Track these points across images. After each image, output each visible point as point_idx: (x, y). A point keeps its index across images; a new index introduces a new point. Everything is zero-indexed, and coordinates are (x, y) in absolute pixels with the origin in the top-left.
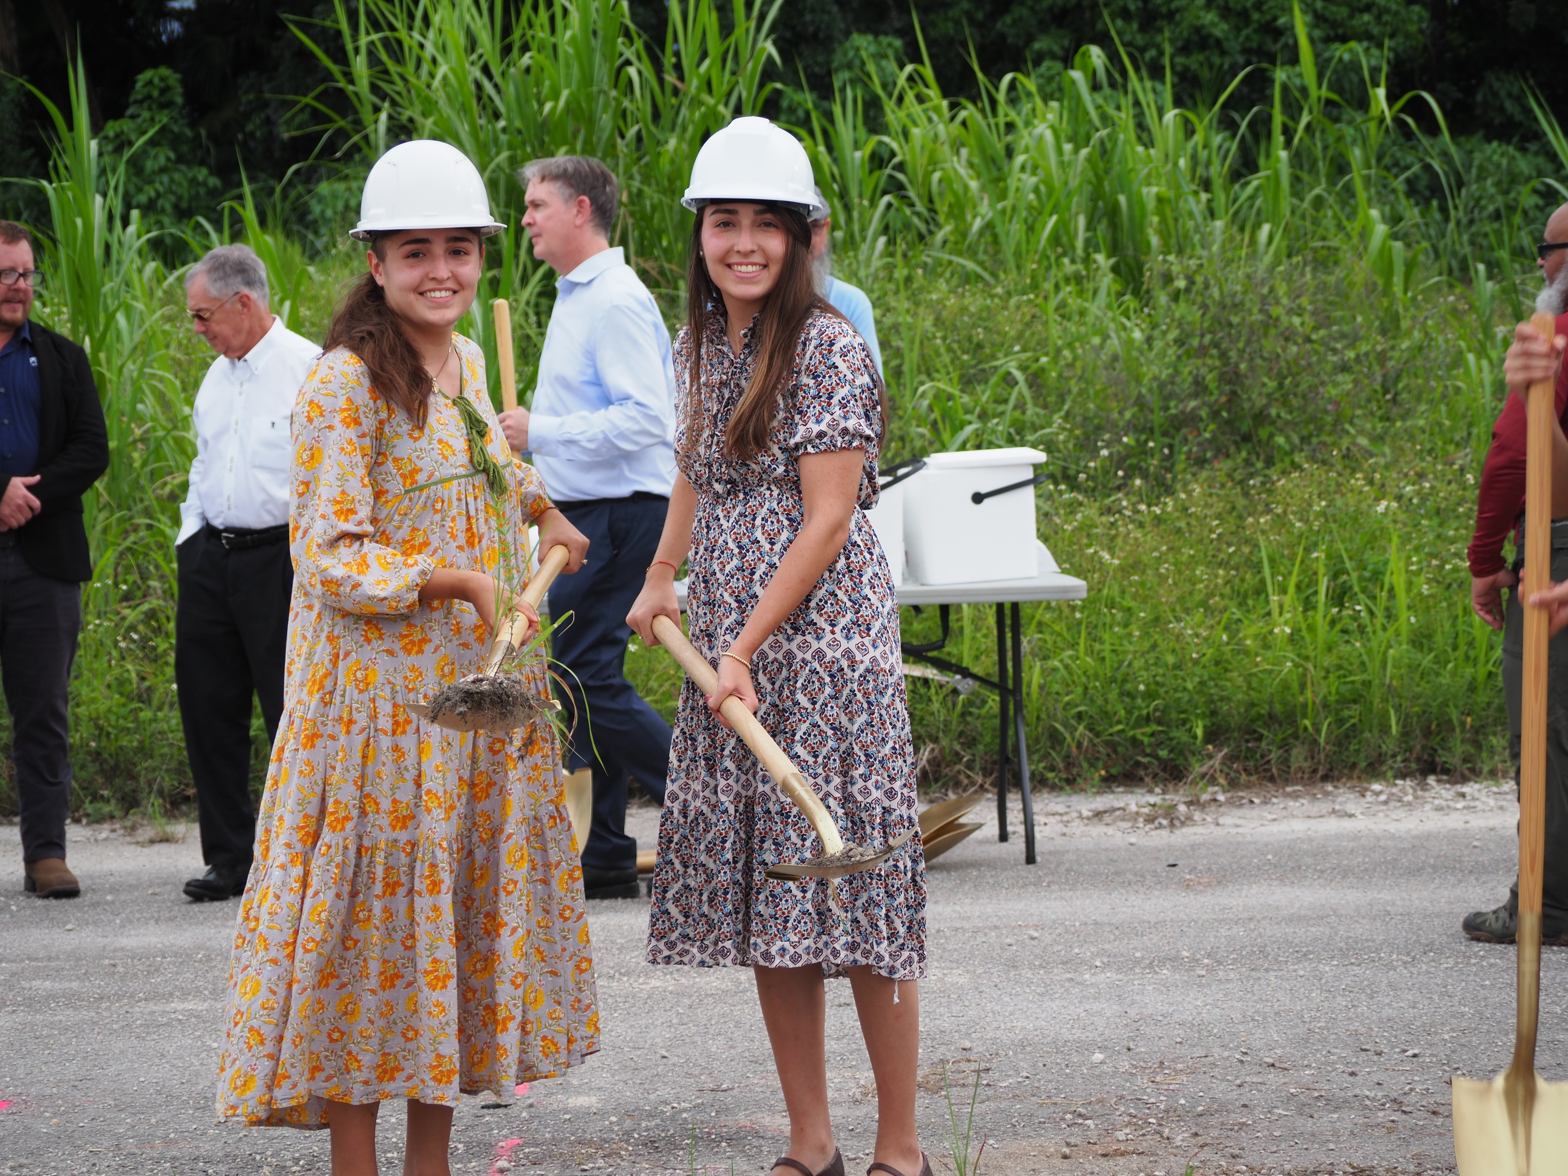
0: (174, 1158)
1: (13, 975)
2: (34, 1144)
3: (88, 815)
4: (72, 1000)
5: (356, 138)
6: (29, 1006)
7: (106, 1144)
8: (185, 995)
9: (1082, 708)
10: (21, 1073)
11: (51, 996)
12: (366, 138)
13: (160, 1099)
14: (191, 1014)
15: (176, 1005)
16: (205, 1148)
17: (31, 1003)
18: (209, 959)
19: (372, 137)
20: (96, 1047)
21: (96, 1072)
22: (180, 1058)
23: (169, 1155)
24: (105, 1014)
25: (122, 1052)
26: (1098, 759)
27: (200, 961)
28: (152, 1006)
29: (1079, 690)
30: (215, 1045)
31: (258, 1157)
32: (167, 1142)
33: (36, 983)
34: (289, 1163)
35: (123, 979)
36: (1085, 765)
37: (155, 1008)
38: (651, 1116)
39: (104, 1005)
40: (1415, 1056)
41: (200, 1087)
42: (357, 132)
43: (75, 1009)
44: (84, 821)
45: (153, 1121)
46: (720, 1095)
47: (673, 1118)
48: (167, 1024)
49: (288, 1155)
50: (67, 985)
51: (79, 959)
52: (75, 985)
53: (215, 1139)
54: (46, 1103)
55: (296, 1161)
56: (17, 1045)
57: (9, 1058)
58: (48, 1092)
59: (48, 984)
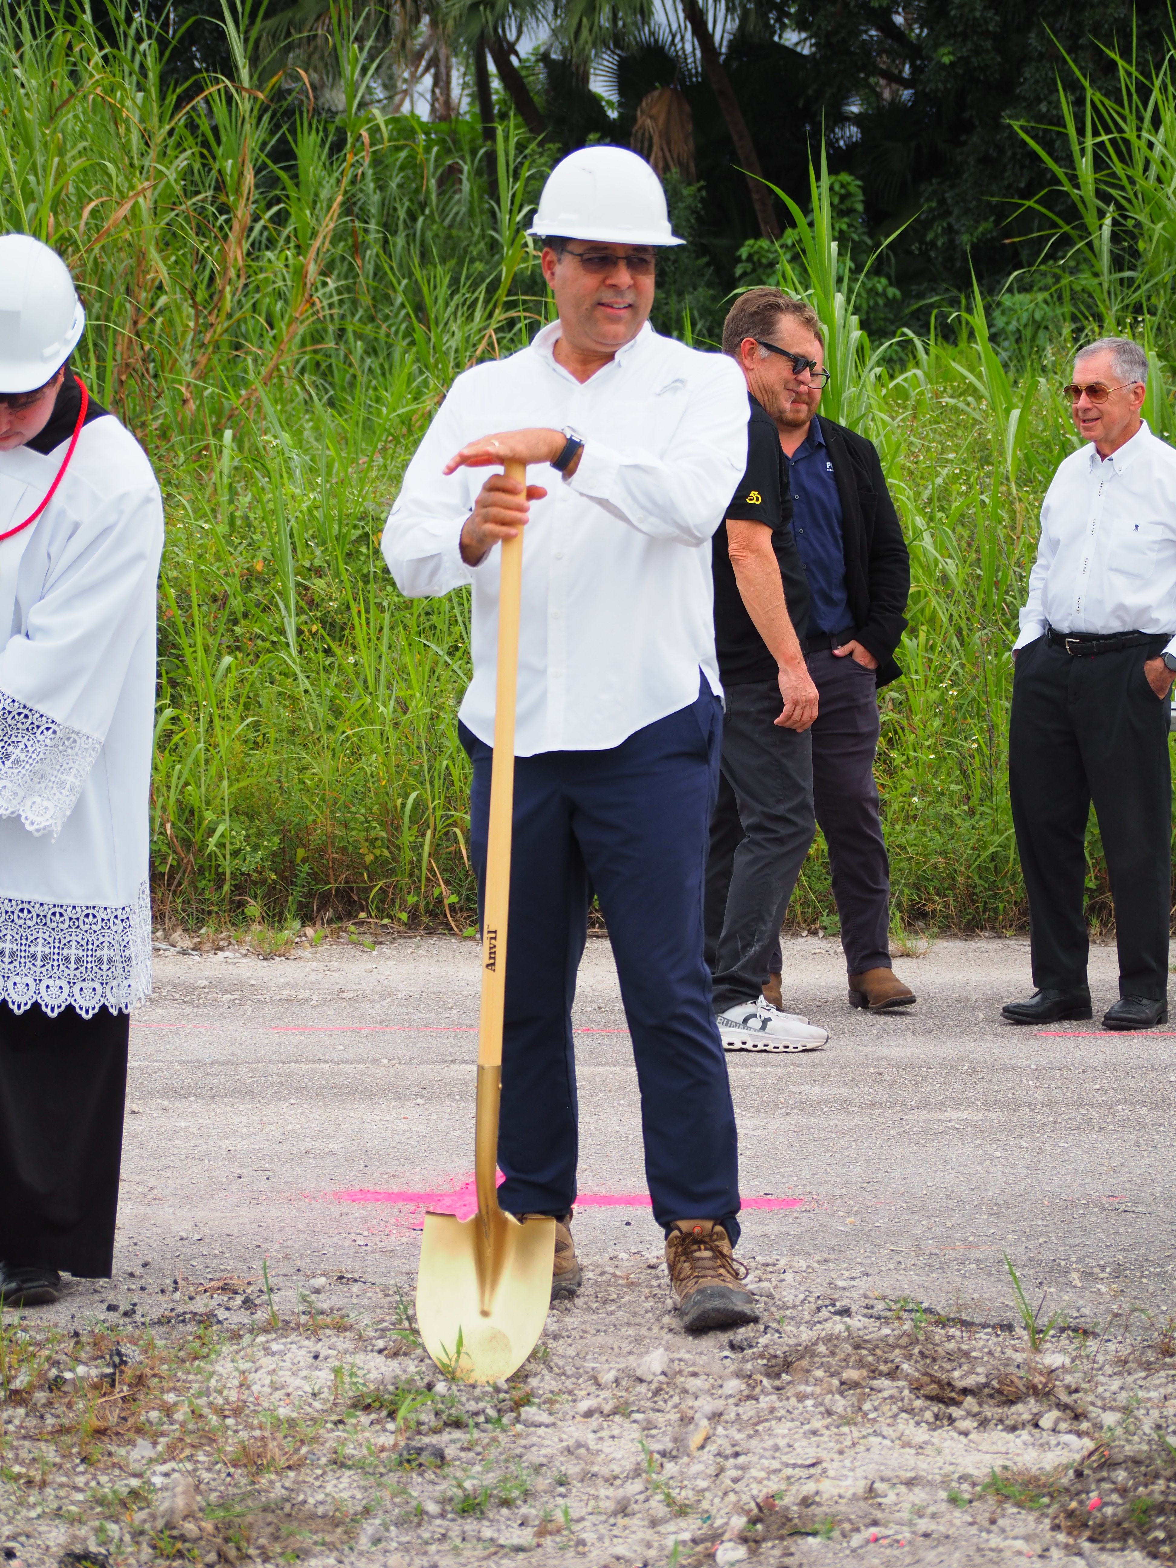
0: (977, 1261)
1: (780, 1079)
2: (834, 1241)
3: (824, 928)
4: (844, 1105)
5: (1081, 244)
6: (802, 1110)
7: (906, 1244)
8: (957, 1105)
10: (806, 1172)
11: (821, 1102)
12: (1091, 242)
13: (952, 1204)
14: (967, 1123)
15: (949, 1114)
16: (1007, 1251)
17: (802, 1106)
18: (975, 1072)
19: (1097, 241)
20: (877, 1151)
21: (880, 1175)
22: (964, 1165)
23: (972, 1257)
24: (880, 1120)
25: (904, 1157)
27: (967, 1073)
28: (925, 1115)
30: (998, 1154)
31: (1063, 1263)
32: (968, 1245)
33: (805, 1088)
34: (1096, 1270)
35: (891, 1086)
37: (930, 1117)
39: (877, 1112)
41: (990, 1194)
42: (1082, 238)
43: (849, 1114)
44: (821, 934)
45: (949, 1224)
48: (944, 1132)
49: (1093, 1263)
50: (836, 1091)
51: (842, 1067)
52: (844, 1091)
53: (1015, 1243)
54: (837, 1202)
55: (1103, 1268)
56: (797, 1147)
57: (791, 1158)
58: (837, 1192)
59: (817, 1089)
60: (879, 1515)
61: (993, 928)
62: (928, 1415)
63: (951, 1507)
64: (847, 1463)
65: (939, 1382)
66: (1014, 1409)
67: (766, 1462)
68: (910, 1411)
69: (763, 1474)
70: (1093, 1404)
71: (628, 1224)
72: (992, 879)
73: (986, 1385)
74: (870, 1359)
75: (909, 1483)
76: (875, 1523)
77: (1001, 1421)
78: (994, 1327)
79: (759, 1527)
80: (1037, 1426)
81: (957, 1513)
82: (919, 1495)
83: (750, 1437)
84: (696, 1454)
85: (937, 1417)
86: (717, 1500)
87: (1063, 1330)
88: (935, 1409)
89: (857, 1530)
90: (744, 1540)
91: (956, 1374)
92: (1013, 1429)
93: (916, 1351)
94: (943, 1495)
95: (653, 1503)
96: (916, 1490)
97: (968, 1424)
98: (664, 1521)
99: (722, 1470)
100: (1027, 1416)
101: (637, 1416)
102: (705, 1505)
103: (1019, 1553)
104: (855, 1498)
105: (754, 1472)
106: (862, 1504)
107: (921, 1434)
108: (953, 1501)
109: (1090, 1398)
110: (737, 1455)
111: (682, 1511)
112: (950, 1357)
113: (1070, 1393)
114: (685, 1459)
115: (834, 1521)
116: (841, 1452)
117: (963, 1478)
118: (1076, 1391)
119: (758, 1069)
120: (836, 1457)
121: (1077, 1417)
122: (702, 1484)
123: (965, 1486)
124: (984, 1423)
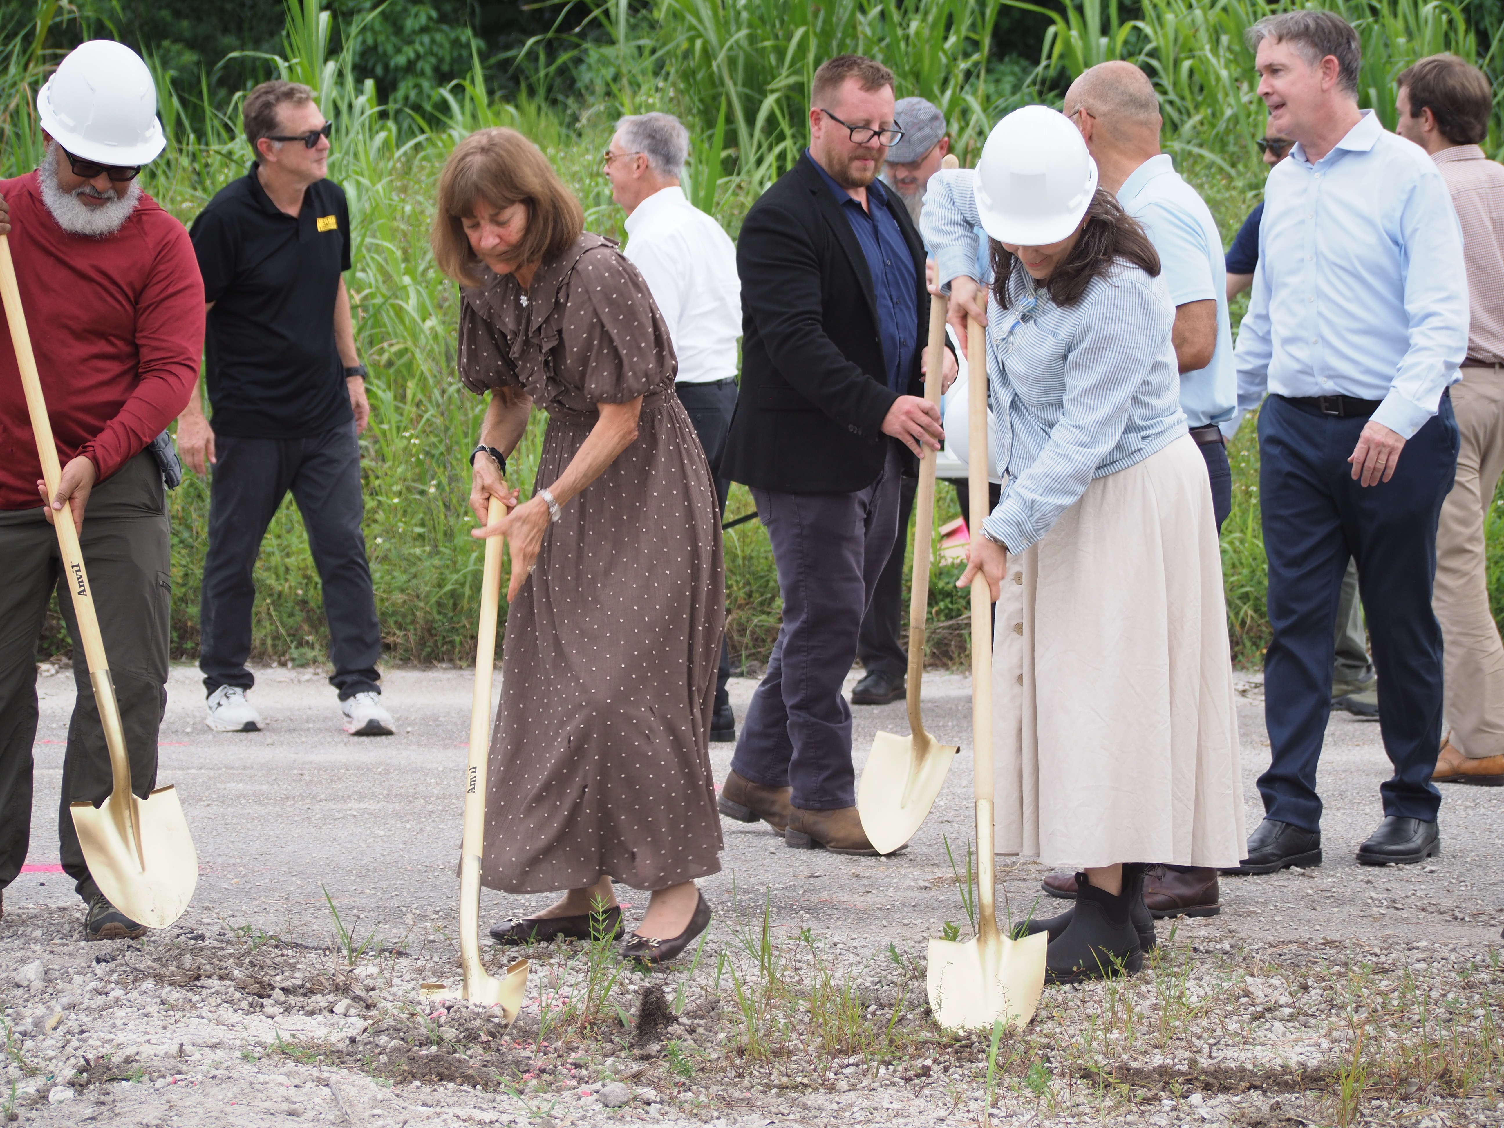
1: (210, 778)
2: (215, 896)
3: (293, 660)
4: (261, 798)
5: (597, 12)
6: (223, 802)
7: (277, 897)
8: (361, 798)
9: (1247, 589)
11: (243, 795)
12: (606, 13)
13: (328, 870)
14: (365, 811)
15: (353, 805)
16: (360, 901)
17: (223, 800)
18: (387, 773)
19: (613, 11)
20: (278, 832)
21: (276, 849)
22: (350, 842)
24: (289, 809)
25: (300, 836)
26: (1260, 638)
27: (379, 774)
28: (331, 805)
29: (1246, 571)
30: (382, 833)
31: (404, 909)
33: (230, 785)
34: (429, 913)
35: (307, 784)
36: (1248, 644)
37: (334, 806)
38: (746, 892)
39: (288, 803)
40: (1432, 872)
41: (364, 862)
42: (598, 6)
43: (263, 805)
44: (290, 665)
46: (812, 880)
47: (764, 895)
48: (343, 818)
50: (257, 787)
51: (270, 769)
52: (265, 788)
53: (372, 896)
55: (436, 912)
58: (232, 861)
59: (241, 786)
60: (184, 1068)
61: (451, 660)
62: (244, 1004)
63: (243, 1063)
64: (168, 1034)
65: (260, 983)
66: (313, 998)
67: (102, 1035)
68: (230, 1002)
69: (99, 1043)
70: (385, 999)
71: (42, 884)
72: (451, 614)
73: (302, 986)
74: (208, 967)
75: (213, 1047)
76: (180, 1073)
77: (302, 1007)
78: (324, 950)
79: (85, 1075)
80: (332, 1011)
81: (247, 1066)
82: (220, 1054)
83: (95, 1019)
84: (50, 1032)
85: (251, 1005)
86: (61, 1064)
87: (383, 951)
88: (250, 999)
89: (164, 1077)
90: (72, 1084)
91: (278, 978)
92: (312, 1013)
93: (247, 961)
94: (238, 1054)
95: (11, 1069)
96: (218, 1051)
97: (277, 1010)
98: (17, 1080)
99: (68, 1042)
100: (324, 1004)
101: (9, 1011)
102: (51, 1068)
103: (281, 1084)
104: (167, 1056)
105: (91, 1042)
106: (172, 1060)
107: (236, 1017)
108: (246, 1058)
109: (384, 994)
110: (82, 1032)
111: (31, 1073)
112: (276, 966)
113: (367, 991)
114: (41, 1037)
115: (146, 1071)
116: (165, 1028)
117: (257, 1044)
118: (373, 989)
119: (193, 771)
120: (160, 1031)
121: (368, 1007)
122: (51, 1053)
123: (259, 1049)
124: (288, 1009)
